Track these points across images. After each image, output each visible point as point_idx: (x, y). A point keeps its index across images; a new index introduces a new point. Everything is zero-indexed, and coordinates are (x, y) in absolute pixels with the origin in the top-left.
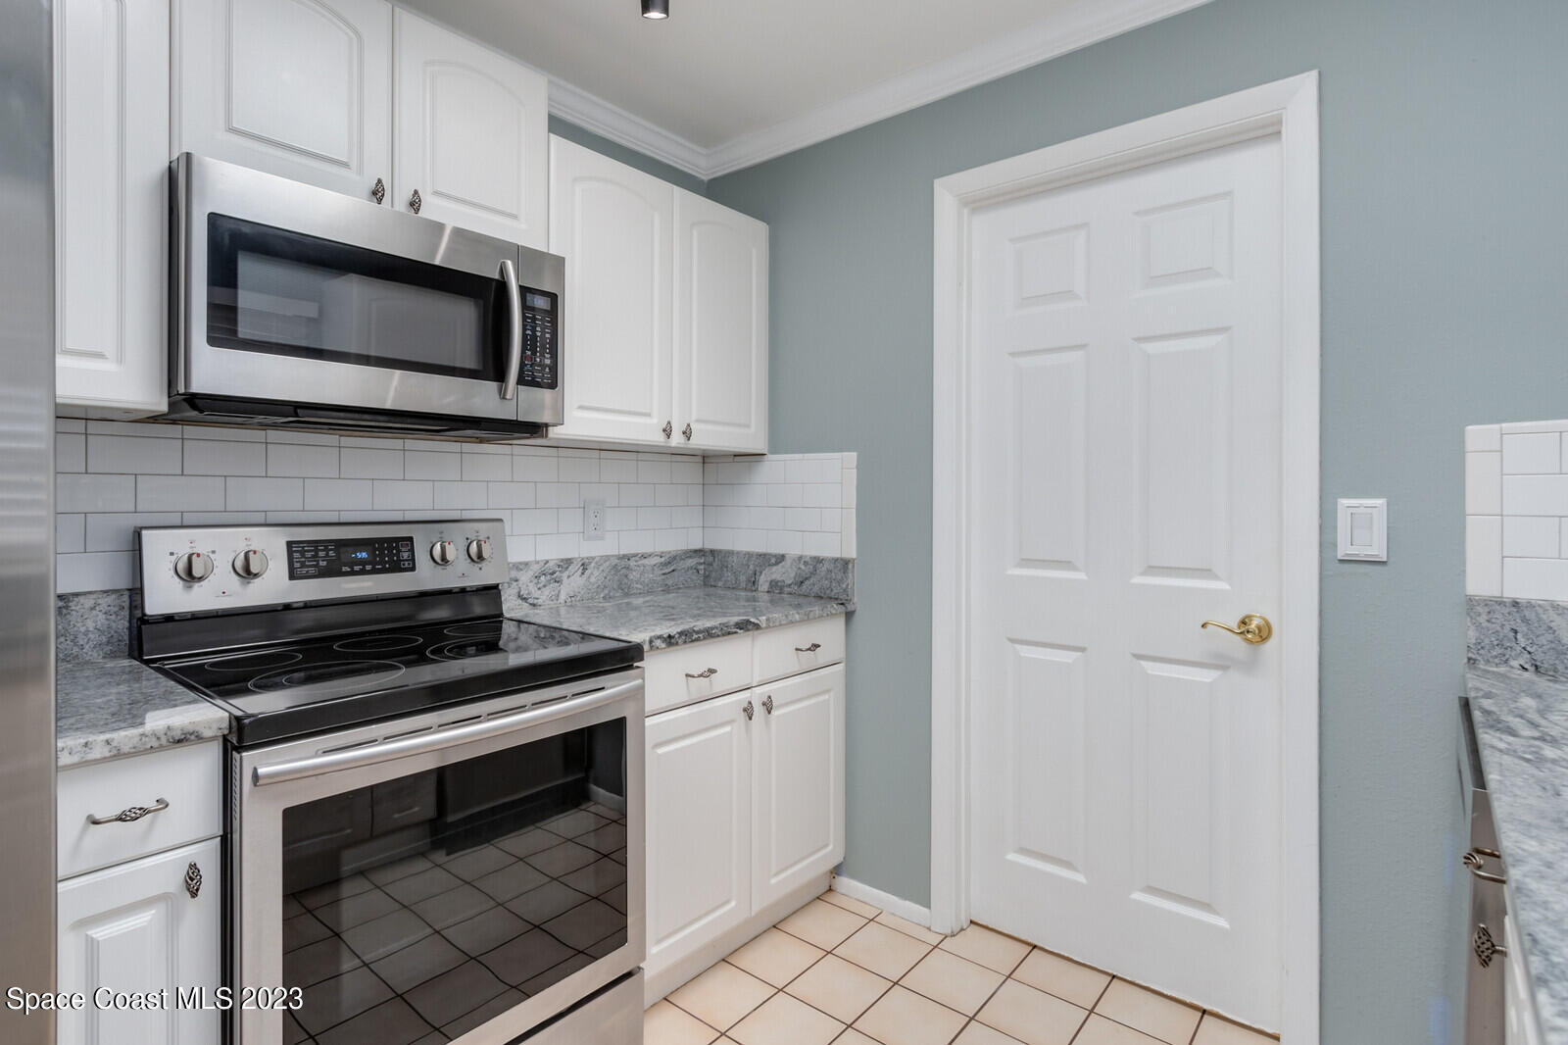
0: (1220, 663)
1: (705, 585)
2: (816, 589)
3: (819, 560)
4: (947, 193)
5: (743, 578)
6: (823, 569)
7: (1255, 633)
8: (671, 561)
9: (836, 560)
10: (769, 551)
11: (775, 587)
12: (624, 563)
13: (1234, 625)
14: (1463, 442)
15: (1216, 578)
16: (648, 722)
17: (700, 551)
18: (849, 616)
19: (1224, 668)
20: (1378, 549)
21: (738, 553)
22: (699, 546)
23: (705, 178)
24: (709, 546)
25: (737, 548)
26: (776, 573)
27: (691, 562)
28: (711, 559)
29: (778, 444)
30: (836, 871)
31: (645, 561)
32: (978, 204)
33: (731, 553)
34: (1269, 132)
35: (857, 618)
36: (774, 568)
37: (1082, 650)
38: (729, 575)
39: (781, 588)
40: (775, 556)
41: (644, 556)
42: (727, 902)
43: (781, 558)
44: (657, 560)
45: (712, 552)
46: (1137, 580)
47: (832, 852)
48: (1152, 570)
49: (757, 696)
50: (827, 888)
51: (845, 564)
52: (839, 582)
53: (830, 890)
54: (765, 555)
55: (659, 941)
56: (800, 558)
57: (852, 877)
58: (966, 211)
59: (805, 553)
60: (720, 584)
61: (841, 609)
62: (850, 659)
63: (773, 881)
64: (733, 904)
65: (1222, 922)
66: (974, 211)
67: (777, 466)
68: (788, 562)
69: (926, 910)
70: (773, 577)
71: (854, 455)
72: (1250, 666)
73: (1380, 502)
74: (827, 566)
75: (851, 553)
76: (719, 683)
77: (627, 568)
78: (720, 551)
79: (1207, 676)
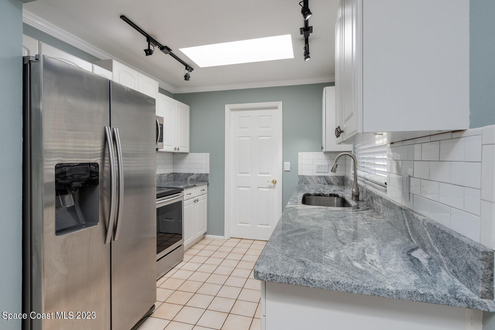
0: (270, 187)
1: (174, 180)
2: (201, 180)
3: (201, 174)
4: (227, 107)
5: (184, 178)
6: (202, 176)
7: (275, 182)
8: (169, 175)
9: (205, 174)
10: (190, 173)
11: (191, 180)
12: (161, 176)
13: (272, 181)
14: (298, 155)
15: (269, 174)
16: (184, 202)
17: (172, 173)
18: (208, 184)
19: (270, 188)
20: (289, 169)
21: (183, 173)
22: (172, 172)
23: (174, 93)
24: (175, 172)
25: (182, 172)
26: (192, 177)
27: (172, 175)
28: (176, 175)
29: (192, 151)
30: (205, 234)
31: (164, 175)
32: (232, 110)
33: (181, 173)
34: (276, 108)
35: (210, 184)
36: (191, 176)
37: (250, 187)
38: (180, 178)
39: (193, 180)
40: (192, 174)
41: (164, 174)
42: (191, 236)
43: (193, 174)
44: (166, 175)
45: (176, 173)
46: (258, 175)
47: (205, 230)
48: (261, 173)
49: (196, 198)
50: (203, 237)
51: (207, 174)
52: (206, 178)
53: (204, 238)
54: (189, 173)
55: (186, 240)
56: (197, 174)
57: (209, 234)
58: (230, 111)
59: (198, 173)
60: (178, 180)
61: (207, 183)
62: (208, 193)
63: (198, 233)
64: (192, 237)
65: (270, 227)
66: (232, 111)
67: (191, 156)
68: (194, 175)
69: (223, 237)
70: (191, 178)
71: (209, 154)
72: (274, 187)
73: (289, 163)
74: (203, 175)
75: (208, 172)
76: (191, 196)
77: (161, 177)
78: (178, 173)
79: (268, 189)
